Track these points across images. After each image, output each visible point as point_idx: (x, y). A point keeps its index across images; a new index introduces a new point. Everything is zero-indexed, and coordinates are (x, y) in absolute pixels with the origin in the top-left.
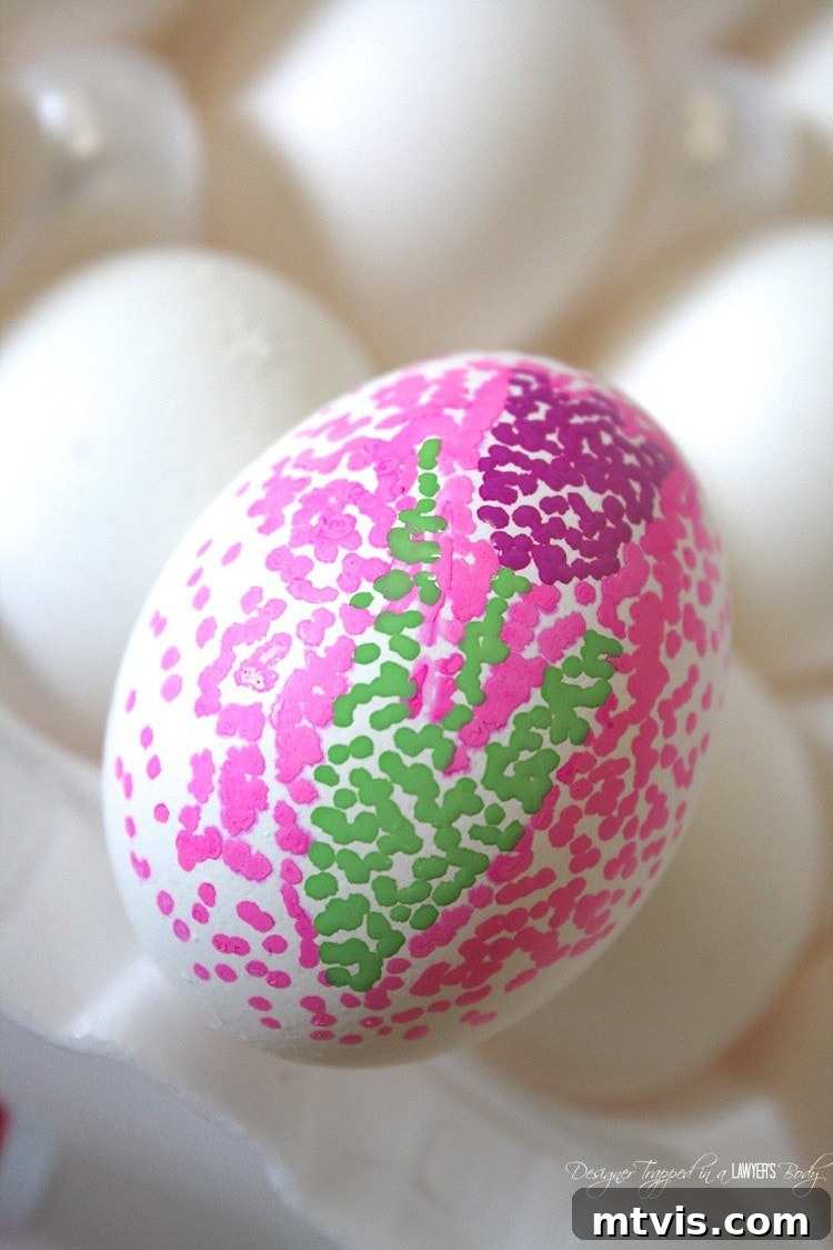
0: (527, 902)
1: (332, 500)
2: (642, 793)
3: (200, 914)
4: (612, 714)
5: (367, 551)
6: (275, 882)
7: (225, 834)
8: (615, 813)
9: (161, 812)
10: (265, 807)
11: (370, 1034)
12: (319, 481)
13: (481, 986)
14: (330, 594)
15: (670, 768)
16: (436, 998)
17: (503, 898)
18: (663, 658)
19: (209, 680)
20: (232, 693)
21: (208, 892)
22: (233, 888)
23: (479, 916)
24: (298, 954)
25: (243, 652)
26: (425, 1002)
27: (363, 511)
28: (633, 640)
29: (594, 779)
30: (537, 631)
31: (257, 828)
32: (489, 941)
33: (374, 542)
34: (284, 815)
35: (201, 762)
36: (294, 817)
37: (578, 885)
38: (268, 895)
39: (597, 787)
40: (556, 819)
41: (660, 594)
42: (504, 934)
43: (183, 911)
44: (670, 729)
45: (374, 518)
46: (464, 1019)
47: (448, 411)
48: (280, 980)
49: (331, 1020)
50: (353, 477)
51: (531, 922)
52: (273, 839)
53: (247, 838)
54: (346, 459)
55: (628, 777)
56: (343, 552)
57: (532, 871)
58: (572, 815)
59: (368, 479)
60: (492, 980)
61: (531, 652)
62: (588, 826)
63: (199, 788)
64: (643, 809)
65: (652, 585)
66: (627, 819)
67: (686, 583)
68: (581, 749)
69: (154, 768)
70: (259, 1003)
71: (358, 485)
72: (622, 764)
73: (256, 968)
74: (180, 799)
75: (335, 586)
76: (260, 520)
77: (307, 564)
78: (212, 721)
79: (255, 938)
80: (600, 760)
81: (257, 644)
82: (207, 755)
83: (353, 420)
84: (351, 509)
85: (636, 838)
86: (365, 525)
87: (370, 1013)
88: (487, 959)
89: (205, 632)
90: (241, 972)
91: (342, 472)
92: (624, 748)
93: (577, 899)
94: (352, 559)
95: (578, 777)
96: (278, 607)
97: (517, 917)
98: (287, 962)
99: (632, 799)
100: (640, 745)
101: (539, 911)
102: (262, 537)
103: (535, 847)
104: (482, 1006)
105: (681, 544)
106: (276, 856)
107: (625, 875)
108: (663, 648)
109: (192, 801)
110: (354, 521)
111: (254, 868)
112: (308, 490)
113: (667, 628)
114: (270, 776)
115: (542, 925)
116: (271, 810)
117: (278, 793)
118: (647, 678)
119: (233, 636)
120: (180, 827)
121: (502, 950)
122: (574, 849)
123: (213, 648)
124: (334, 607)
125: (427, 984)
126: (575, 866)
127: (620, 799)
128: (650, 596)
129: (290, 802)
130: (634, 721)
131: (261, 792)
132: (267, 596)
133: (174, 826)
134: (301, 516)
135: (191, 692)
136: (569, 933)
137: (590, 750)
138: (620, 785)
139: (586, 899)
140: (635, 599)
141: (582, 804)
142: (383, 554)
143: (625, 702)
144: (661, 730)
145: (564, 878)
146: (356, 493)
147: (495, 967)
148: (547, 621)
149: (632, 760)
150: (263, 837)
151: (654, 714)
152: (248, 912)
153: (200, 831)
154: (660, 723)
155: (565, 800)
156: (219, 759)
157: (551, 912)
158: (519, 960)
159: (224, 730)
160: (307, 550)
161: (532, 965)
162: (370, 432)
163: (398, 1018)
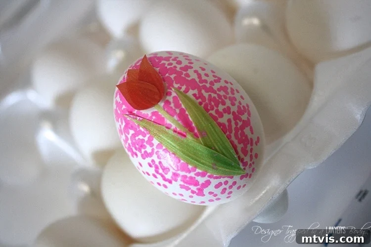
0: (234, 126)
1: (134, 141)
2: (218, 92)
3: (215, 195)
4: (197, 96)
5: (146, 139)
6: (212, 180)
7: (199, 187)
8: (220, 100)
9: (191, 197)
10: (195, 178)
11: (253, 166)
12: (129, 141)
13: (250, 140)
14: (153, 150)
15: (215, 83)
16: (249, 151)
17: (231, 132)
18: (189, 79)
19: (165, 179)
20: (169, 176)
21: (210, 193)
22: (211, 188)
23: (233, 138)
24: (229, 179)
25: (161, 171)
26: (249, 153)
27: (138, 136)
28: (183, 85)
29: (210, 104)
30: (174, 108)
31: (199, 180)
32: (240, 137)
33: (145, 137)
34: (198, 174)
35: (182, 187)
36: (199, 173)
37: (234, 113)
38: (214, 182)
39: (213, 103)
40: (217, 115)
41: (175, 75)
42: (239, 133)
43: (214, 198)
44: (206, 81)
45: (140, 135)
46: (256, 145)
47: (123, 109)
48: (235, 183)
49: (247, 174)
50: (130, 135)
51: (238, 126)
52: (202, 178)
53: (200, 183)
54: (127, 134)
55: (213, 95)
56: (145, 144)
57: (227, 124)
58: (217, 111)
59: (132, 132)
60: (249, 137)
61: (178, 111)
62: (221, 108)
63: (187, 189)
64: (222, 93)
65: (173, 76)
66: (223, 97)
67: (175, 67)
68: (203, 105)
69: (181, 195)
70: (239, 188)
71: (132, 134)
72: (210, 96)
73: (231, 187)
74: (189, 193)
75: (152, 148)
76: (135, 156)
77: (146, 152)
78: (173, 182)
79: (224, 186)
80: (207, 101)
81: (160, 167)
82: (180, 185)
83: (120, 128)
84: (137, 138)
85: (228, 96)
86: (141, 137)
87: (248, 166)
88: (244, 138)
89: (155, 176)
90: (230, 190)
91: (129, 136)
92: (206, 95)
93: (237, 114)
94: (147, 142)
95: (209, 108)
96: (153, 161)
97: (236, 129)
98: (230, 182)
99: (219, 95)
100: (207, 90)
101: (236, 124)
102: (138, 157)
103: (222, 122)
104: (255, 140)
105: (166, 66)
106: (206, 178)
107: (236, 100)
108: (187, 78)
109: (190, 191)
110: (139, 139)
111: (208, 183)
112: (131, 145)
113: (183, 76)
114: (188, 175)
115: (240, 124)
116: (196, 177)
117: (192, 174)
118: (192, 84)
119: (157, 172)
120: (195, 194)
121: (243, 134)
122: (225, 112)
123: (158, 176)
124: (156, 150)
125: (245, 153)
126: (229, 113)
127: (217, 99)
128: (175, 78)
129: (195, 172)
130: (201, 91)
131: (191, 178)
132: (150, 162)
133: (194, 195)
134: (136, 148)
135: (167, 183)
136: (244, 117)
137: (204, 103)
138: (214, 97)
139: (238, 112)
140: (174, 82)
141: (215, 108)
142: (148, 136)
143: (196, 91)
144: (205, 84)
145: (231, 116)
146: (134, 136)
147: (246, 136)
148: (172, 105)
149: (210, 93)
150: (201, 180)
151: (201, 85)
152: (217, 186)
153: (197, 191)
154: (204, 84)
155: (213, 112)
156: (182, 183)
157: (238, 121)
158: (247, 131)
159: (176, 180)
160: (143, 150)
161: (249, 128)
162: (123, 126)
163: (251, 160)
